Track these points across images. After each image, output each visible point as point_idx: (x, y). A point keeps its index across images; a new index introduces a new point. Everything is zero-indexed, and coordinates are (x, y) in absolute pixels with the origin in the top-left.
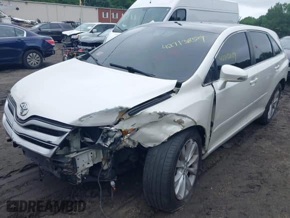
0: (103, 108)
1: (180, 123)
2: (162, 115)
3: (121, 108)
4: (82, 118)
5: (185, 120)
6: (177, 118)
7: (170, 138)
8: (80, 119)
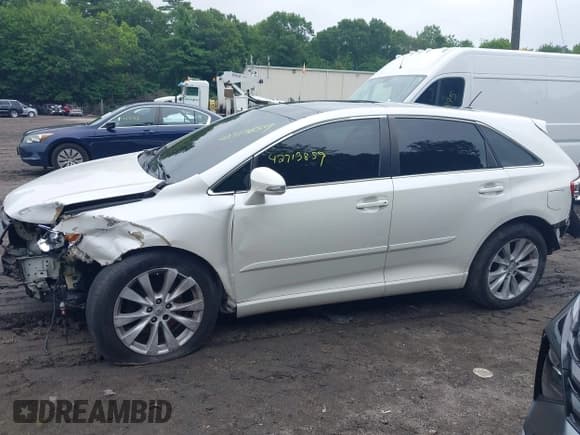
0: (41, 203)
1: (138, 237)
2: (111, 222)
3: (57, 204)
4: (23, 210)
5: (145, 234)
6: (134, 230)
7: (125, 256)
8: (20, 213)
